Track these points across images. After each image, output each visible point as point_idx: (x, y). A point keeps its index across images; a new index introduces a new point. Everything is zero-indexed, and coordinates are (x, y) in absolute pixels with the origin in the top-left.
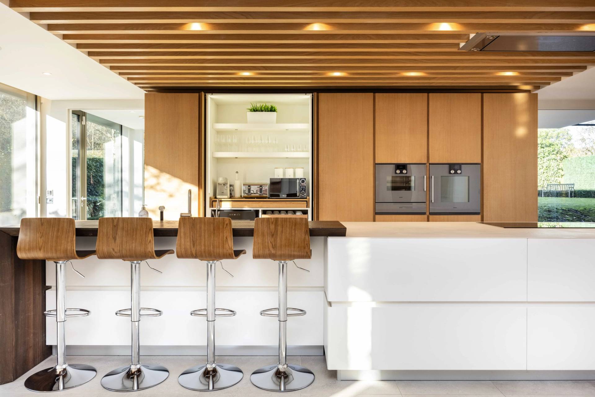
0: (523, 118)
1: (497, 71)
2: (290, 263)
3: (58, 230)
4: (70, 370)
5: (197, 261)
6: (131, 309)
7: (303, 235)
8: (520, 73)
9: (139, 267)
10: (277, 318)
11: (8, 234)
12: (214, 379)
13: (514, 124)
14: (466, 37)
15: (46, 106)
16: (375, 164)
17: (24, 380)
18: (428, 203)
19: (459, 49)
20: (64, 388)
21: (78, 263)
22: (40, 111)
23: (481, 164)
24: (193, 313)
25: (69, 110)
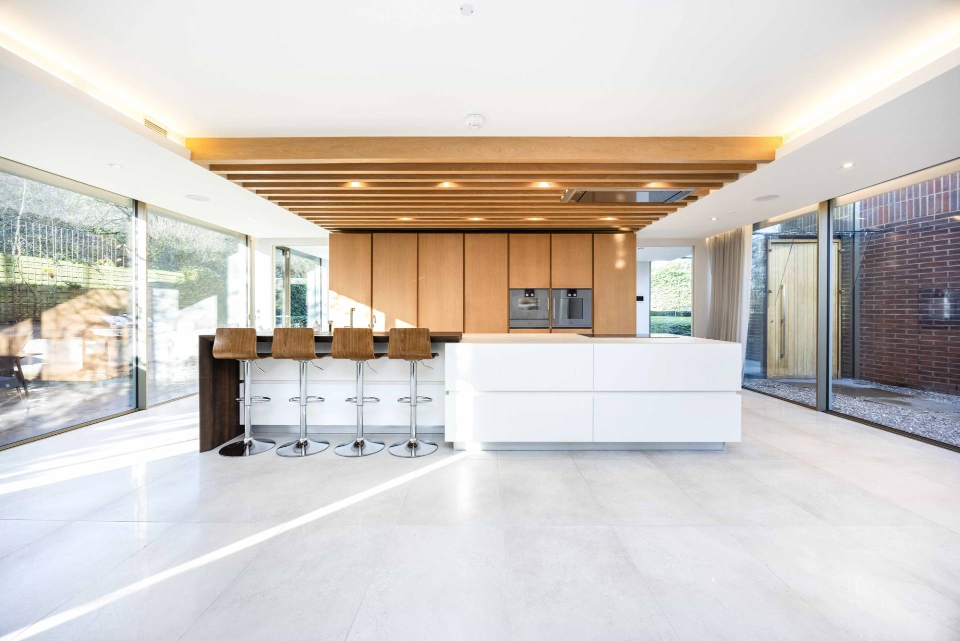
0: (621, 253)
1: (600, 217)
2: (419, 363)
3: (243, 337)
4: (254, 442)
5: (349, 360)
6: (300, 398)
7: (425, 342)
8: (618, 218)
9: (306, 365)
10: (410, 404)
11: (207, 340)
12: (362, 448)
13: (614, 258)
14: (564, 192)
15: (255, 243)
16: (509, 289)
17: (219, 450)
18: (551, 319)
19: (561, 200)
20: (250, 454)
21: (260, 362)
22: (250, 247)
23: (592, 289)
24: (348, 400)
25: (273, 246)
